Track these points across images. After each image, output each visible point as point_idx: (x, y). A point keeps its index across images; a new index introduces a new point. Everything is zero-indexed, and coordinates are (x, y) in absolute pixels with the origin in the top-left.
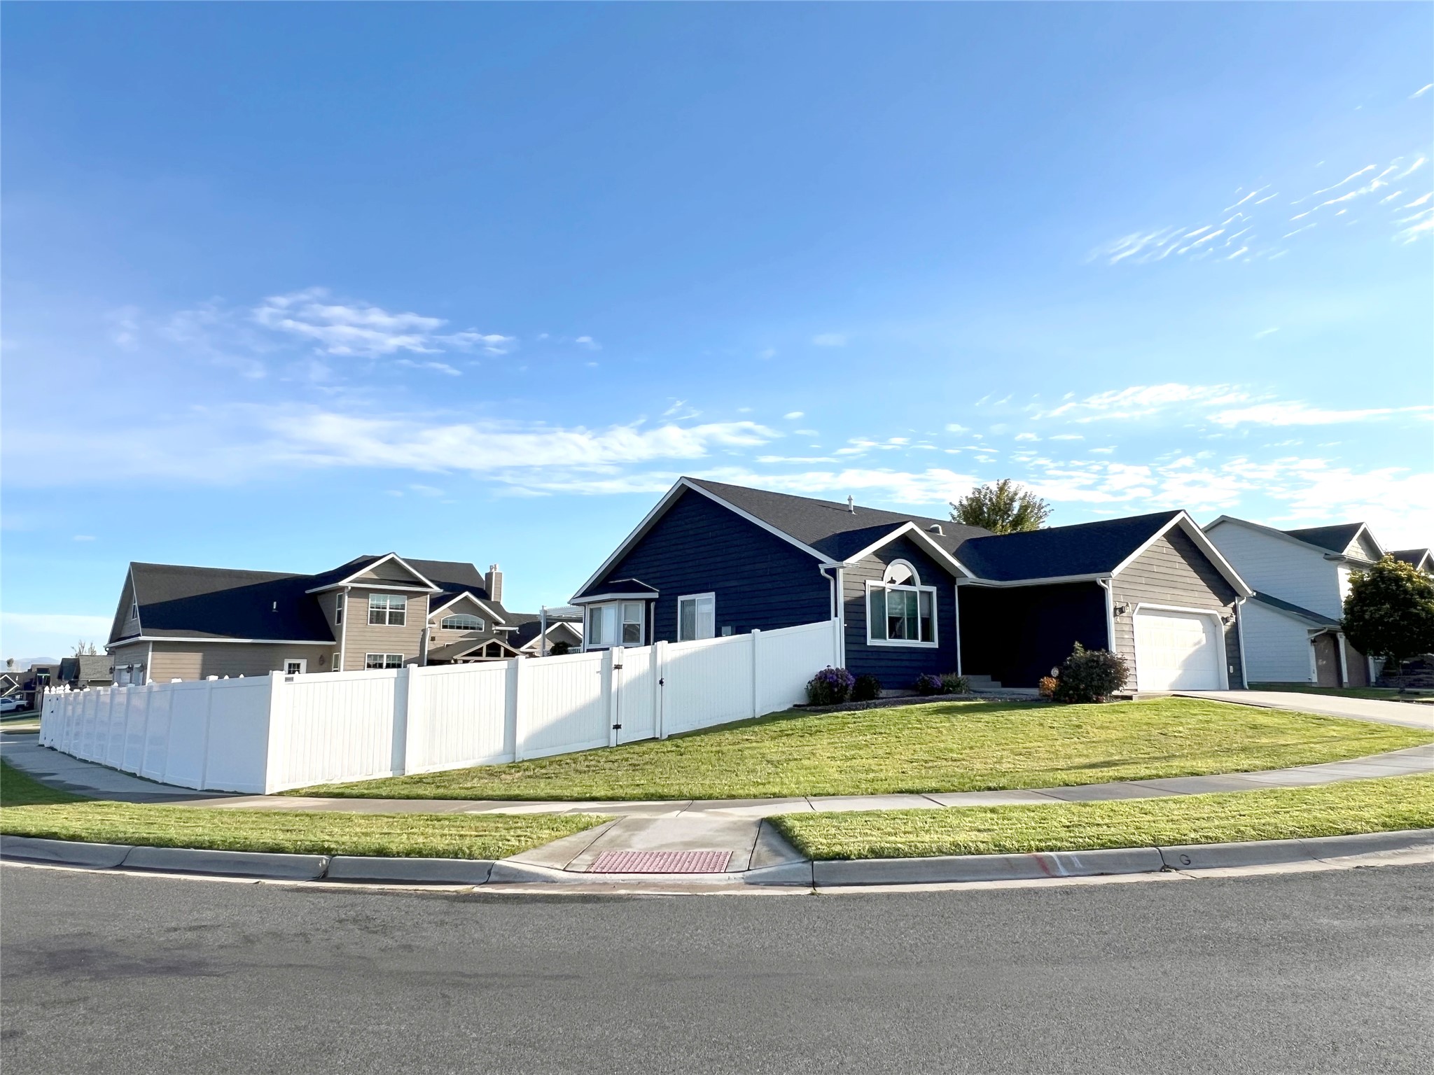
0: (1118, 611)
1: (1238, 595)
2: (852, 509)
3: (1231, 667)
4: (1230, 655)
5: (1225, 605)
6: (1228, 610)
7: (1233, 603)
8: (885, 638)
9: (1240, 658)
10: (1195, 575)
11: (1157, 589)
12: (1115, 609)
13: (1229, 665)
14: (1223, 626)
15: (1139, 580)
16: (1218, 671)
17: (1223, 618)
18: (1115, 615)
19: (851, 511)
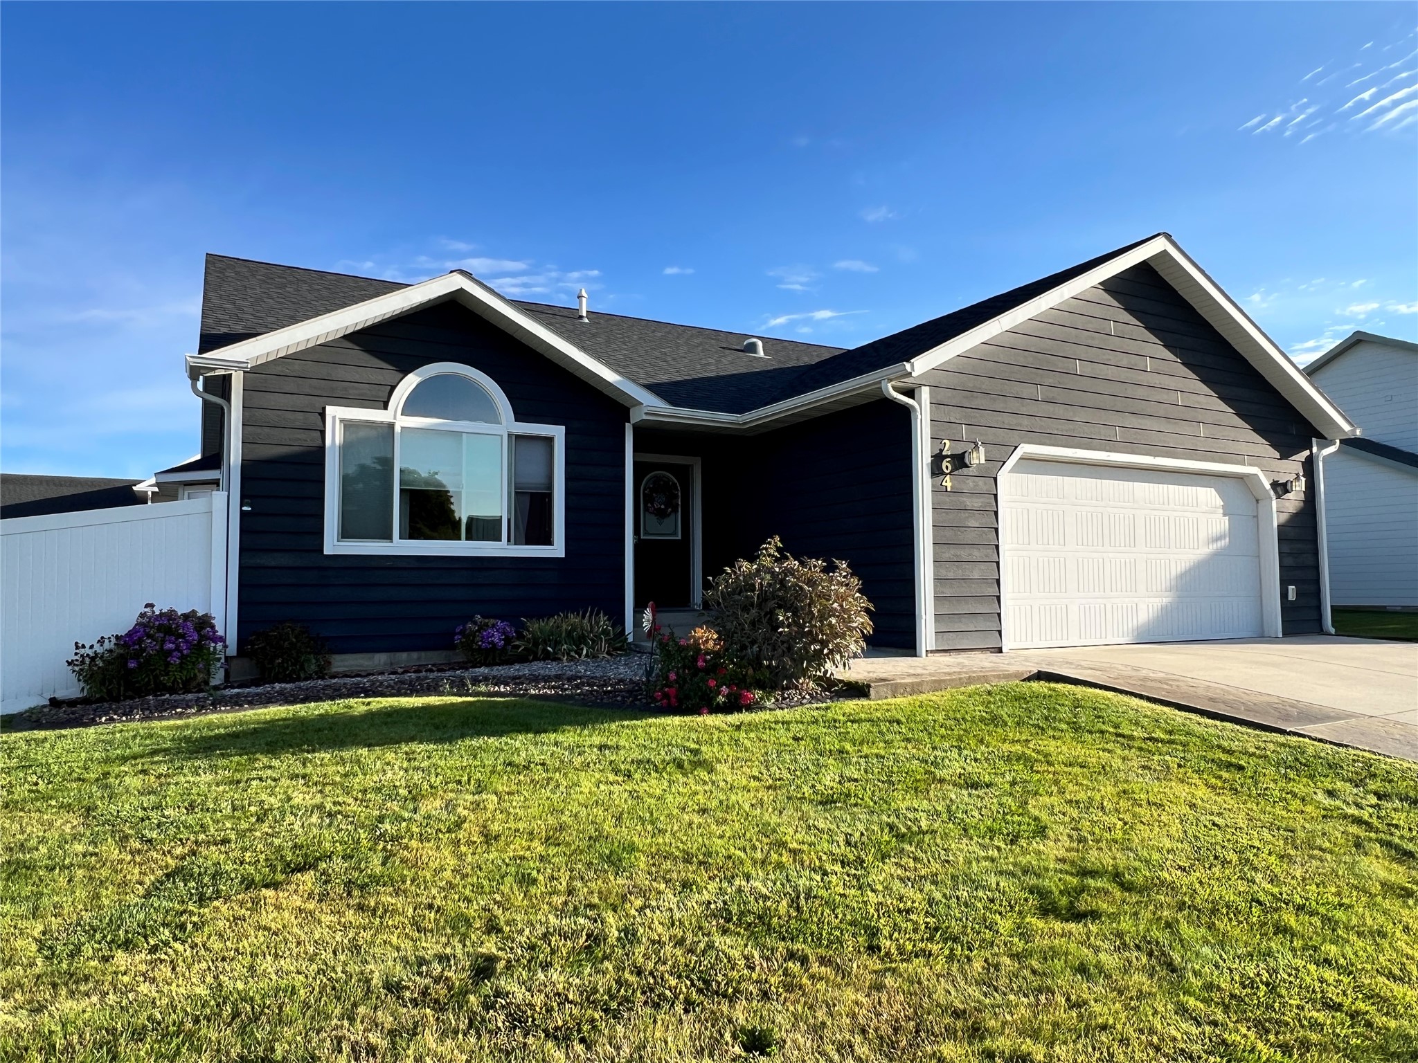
0: (946, 465)
1: (1320, 436)
2: (584, 314)
3: (1291, 588)
4: (1289, 561)
5: (1285, 456)
6: (1291, 468)
7: (1307, 453)
8: (388, 536)
9: (1316, 568)
10: (1205, 389)
11: (1082, 415)
12: (938, 458)
13: (1284, 583)
14: (1274, 503)
15: (1027, 391)
16: (1261, 596)
17: (1275, 485)
18: (936, 471)
19: (581, 317)
